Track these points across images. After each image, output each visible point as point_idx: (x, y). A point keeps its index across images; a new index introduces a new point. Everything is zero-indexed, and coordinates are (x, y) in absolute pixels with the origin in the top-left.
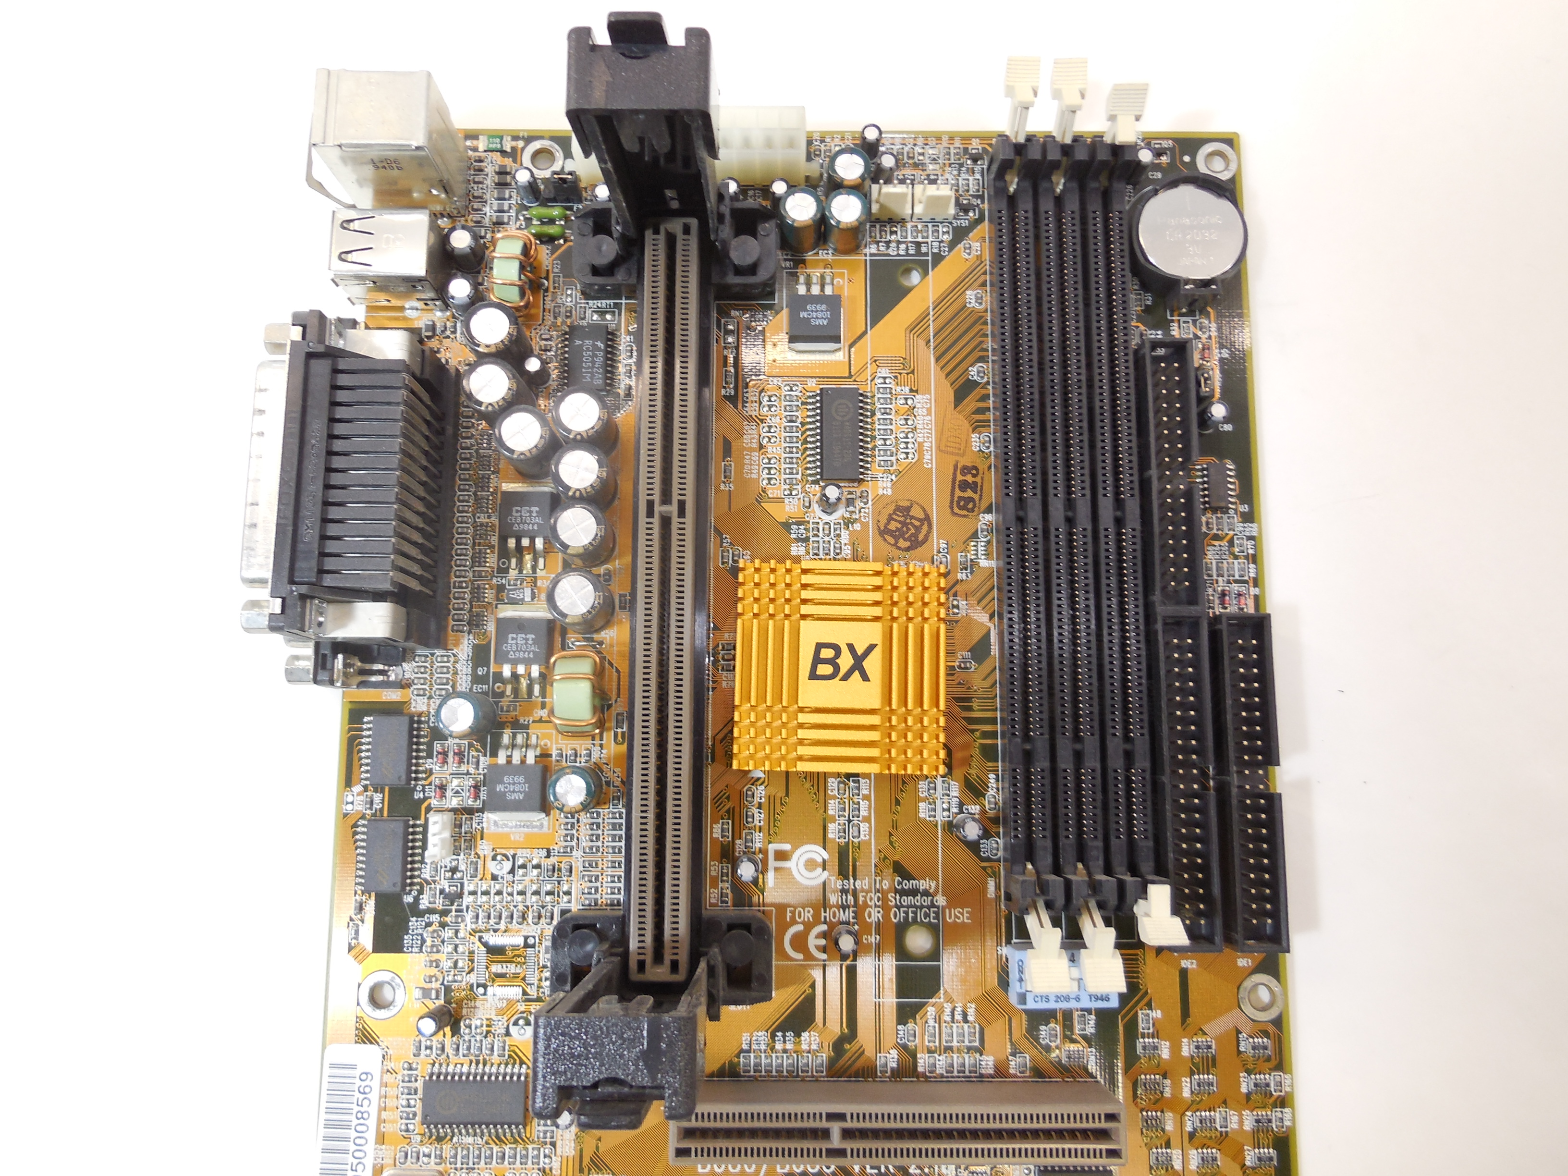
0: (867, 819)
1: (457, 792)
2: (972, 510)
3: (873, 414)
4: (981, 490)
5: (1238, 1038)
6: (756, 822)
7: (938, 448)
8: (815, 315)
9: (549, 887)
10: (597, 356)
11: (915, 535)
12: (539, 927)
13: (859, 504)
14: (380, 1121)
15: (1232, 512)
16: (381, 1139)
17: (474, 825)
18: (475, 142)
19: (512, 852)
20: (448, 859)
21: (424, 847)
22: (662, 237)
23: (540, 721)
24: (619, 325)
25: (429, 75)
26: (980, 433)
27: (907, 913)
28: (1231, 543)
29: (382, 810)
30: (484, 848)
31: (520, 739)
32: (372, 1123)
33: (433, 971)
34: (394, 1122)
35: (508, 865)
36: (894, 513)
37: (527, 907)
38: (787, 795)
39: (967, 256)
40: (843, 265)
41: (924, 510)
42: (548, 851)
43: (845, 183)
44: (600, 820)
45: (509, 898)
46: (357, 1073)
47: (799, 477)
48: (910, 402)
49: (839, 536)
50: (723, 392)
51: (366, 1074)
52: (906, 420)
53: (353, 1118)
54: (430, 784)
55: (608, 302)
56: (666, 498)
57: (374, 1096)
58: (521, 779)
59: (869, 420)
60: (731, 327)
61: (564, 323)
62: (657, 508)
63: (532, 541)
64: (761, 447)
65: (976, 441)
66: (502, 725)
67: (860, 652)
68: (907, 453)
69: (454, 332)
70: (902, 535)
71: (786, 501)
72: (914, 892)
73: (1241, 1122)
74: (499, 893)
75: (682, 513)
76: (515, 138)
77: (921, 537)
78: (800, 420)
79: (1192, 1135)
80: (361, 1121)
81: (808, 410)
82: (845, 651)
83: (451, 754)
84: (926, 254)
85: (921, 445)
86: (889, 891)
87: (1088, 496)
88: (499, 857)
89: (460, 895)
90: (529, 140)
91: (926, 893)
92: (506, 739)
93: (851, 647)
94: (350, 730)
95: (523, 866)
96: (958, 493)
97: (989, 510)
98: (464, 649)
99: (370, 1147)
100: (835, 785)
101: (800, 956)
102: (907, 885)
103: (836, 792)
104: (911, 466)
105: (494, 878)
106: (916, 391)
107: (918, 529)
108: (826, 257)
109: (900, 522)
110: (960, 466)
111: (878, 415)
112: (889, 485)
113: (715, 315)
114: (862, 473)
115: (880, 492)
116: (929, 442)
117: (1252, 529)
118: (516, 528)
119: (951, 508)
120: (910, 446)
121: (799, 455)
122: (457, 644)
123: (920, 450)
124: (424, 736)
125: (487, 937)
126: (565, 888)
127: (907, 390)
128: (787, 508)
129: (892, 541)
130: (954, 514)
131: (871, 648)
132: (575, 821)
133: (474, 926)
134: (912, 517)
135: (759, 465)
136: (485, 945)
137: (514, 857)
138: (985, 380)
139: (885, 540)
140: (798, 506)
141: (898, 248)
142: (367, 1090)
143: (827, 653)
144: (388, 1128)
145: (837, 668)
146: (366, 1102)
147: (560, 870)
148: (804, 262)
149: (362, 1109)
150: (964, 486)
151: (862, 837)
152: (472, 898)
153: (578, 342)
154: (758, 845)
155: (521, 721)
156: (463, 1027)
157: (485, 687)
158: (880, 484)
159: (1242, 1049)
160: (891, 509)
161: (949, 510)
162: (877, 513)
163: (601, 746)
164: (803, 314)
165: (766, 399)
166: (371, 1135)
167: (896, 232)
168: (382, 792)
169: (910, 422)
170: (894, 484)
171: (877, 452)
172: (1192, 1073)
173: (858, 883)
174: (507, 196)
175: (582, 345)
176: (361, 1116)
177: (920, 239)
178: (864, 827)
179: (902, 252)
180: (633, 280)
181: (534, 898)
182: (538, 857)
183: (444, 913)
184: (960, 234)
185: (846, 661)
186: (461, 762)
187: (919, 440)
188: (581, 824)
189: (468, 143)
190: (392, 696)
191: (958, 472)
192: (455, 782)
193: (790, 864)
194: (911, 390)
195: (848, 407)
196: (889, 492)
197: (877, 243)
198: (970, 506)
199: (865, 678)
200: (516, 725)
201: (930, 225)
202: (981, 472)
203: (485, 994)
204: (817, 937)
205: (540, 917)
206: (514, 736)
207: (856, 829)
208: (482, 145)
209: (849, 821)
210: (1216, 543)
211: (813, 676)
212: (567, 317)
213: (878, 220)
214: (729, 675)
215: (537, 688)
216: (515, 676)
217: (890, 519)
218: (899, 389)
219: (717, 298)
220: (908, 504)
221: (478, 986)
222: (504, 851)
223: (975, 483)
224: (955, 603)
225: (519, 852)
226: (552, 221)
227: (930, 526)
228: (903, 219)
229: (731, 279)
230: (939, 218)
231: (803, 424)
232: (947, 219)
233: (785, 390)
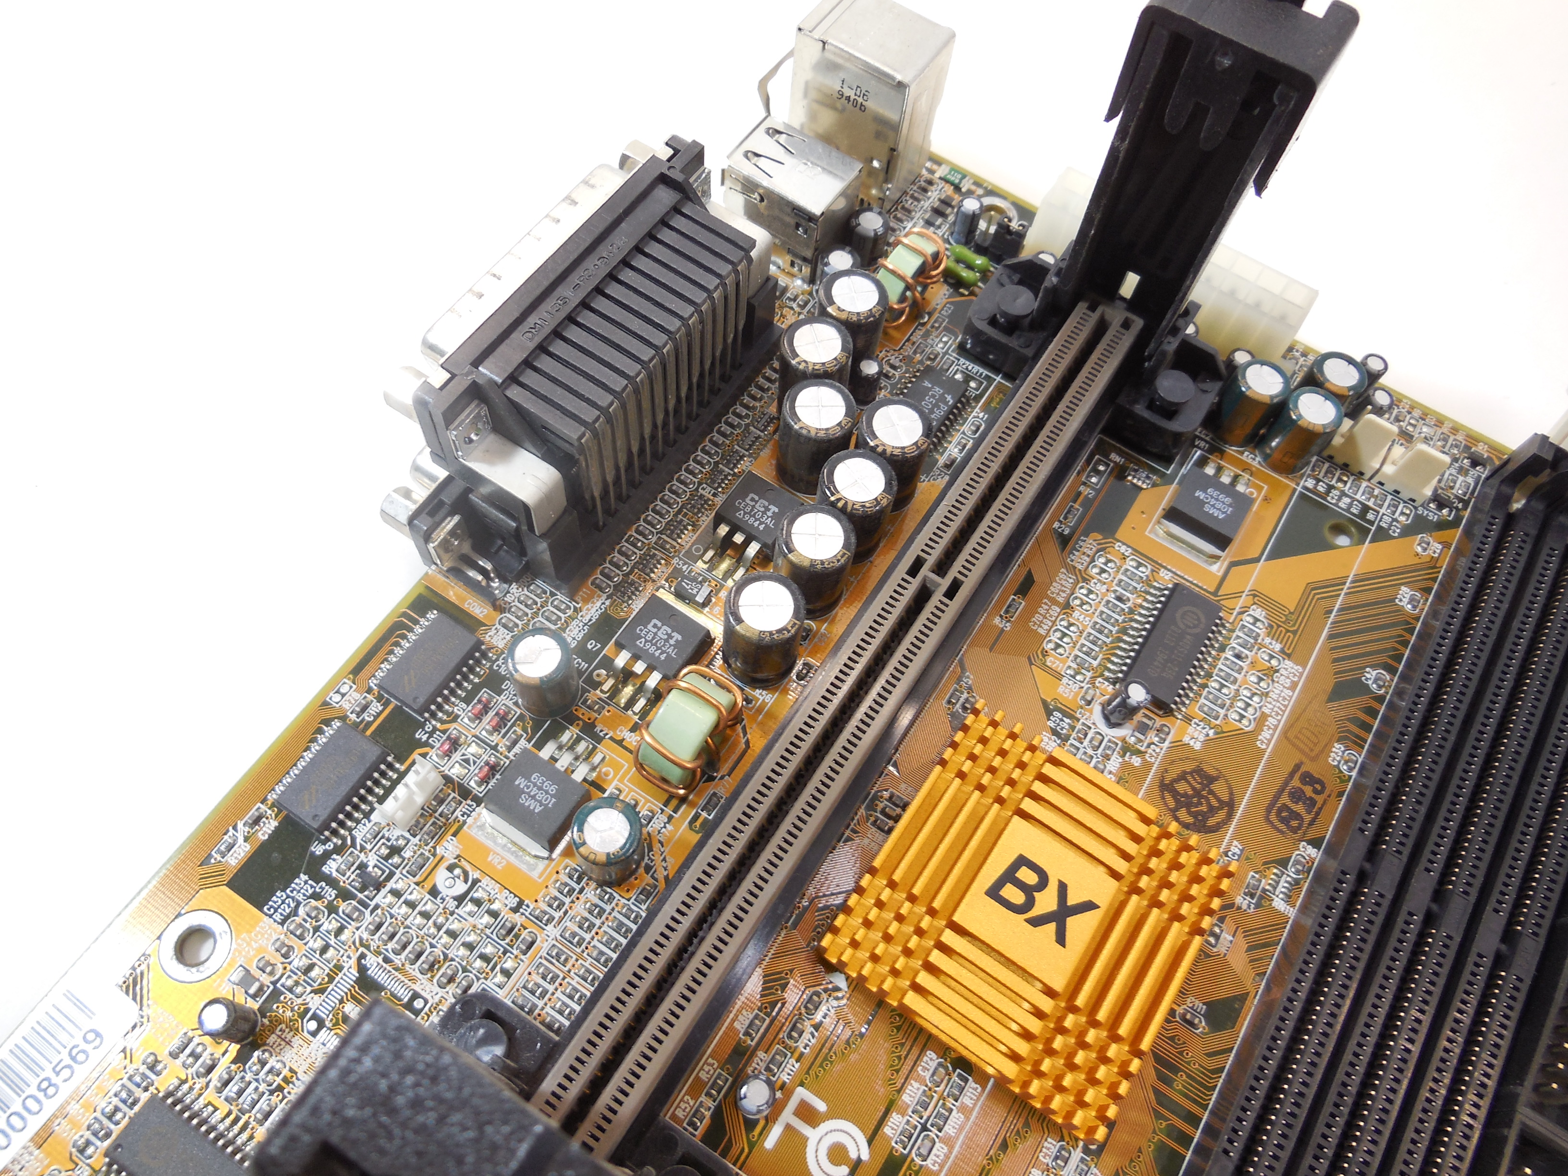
0: (949, 1142)
1: (467, 761)
2: (1295, 830)
3: (1222, 649)
4: (1317, 814)
6: (801, 1045)
7: (1285, 733)
8: (1213, 502)
9: (489, 950)
10: (939, 408)
11: (1205, 816)
12: (442, 992)
13: (1152, 737)
14: (61, 1112)
16: (42, 1139)
17: (458, 813)
18: (935, 167)
19: (476, 875)
20: (397, 832)
21: (381, 800)
22: (1095, 317)
23: (620, 743)
24: (978, 398)
25: (953, 36)
26: (1347, 748)
29: (369, 724)
30: (449, 848)
31: (581, 747)
32: (50, 1107)
33: (277, 959)
34: (75, 1125)
35: (461, 888)
36: (1191, 773)
37: (446, 956)
39: (1419, 549)
40: (1265, 479)
41: (1231, 794)
42: (521, 903)
43: (1327, 385)
44: (608, 908)
45: (433, 930)
46: (87, 1025)
47: (1095, 663)
48: (1274, 663)
49: (1107, 757)
50: (1056, 525)
51: (98, 1035)
52: (1261, 679)
53: (34, 1082)
54: (444, 732)
55: (981, 370)
56: (941, 568)
57: (81, 1073)
58: (553, 789)
59: (1213, 652)
60: (1102, 468)
61: (921, 362)
62: (925, 571)
63: (746, 543)
64: (1067, 607)
65: (1337, 753)
66: (571, 719)
67: (1073, 900)
68: (1242, 717)
69: (803, 307)
70: (1188, 806)
71: (1065, 680)
74: (426, 915)
75: (951, 593)
76: (978, 184)
77: (1212, 822)
78: (1129, 604)
80: (40, 1095)
81: (1146, 600)
82: (1052, 889)
83: (491, 714)
84: (1372, 523)
85: (1264, 717)
87: (1473, 898)
88: (457, 871)
89: (379, 887)
90: (990, 192)
92: (566, 737)
93: (1063, 888)
94: (404, 615)
95: (478, 903)
96: (1285, 799)
97: (1316, 843)
98: (593, 610)
99: (21, 1140)
100: (933, 1065)
103: (927, 1075)
104: (1240, 734)
105: (434, 892)
106: (1289, 656)
107: (1212, 810)
108: (1250, 461)
109: (1193, 788)
110: (1303, 769)
111: (1229, 654)
112: (1202, 738)
113: (1092, 445)
114: (1176, 703)
115: (1186, 739)
116: (1277, 722)
118: (740, 515)
119: (1269, 810)
120: (1251, 710)
121: (1108, 641)
122: (586, 601)
123: (1262, 720)
124: (477, 675)
125: (372, 961)
126: (509, 964)
127: (1278, 647)
128: (1061, 689)
129: (1172, 804)
130: (1267, 819)
131: (1089, 906)
132: (577, 887)
133: (365, 936)
134: (1211, 792)
135: (1054, 622)
136: (362, 969)
137: (476, 882)
138: (1382, 692)
139: (1163, 798)
140: (1077, 694)
141: (1339, 499)
142: (81, 1057)
143: (1027, 876)
144: (62, 1129)
145: (1030, 903)
146: (66, 1073)
147: (517, 937)
148: (1222, 453)
149: (55, 1079)
150: (1297, 795)
151: (929, 1162)
152: (390, 898)
153: (927, 384)
154: (785, 1077)
155: (598, 729)
156: (254, 1059)
157: (584, 665)
158: (1190, 730)
160: (1189, 767)
161: (1263, 813)
162: (1169, 761)
163: (670, 818)
164: (1199, 494)
165: (1102, 560)
166: (35, 1124)
167: (1345, 483)
168: (386, 704)
169: (1262, 684)
170: (1208, 741)
171: (1205, 693)
174: (938, 223)
175: (930, 389)
176: (46, 1088)
177: (1370, 504)
178: (940, 1149)
179: (1341, 504)
180: (1029, 352)
181: (463, 951)
182: (502, 902)
183: (345, 895)
184: (1419, 526)
185: (1046, 902)
186: (496, 729)
187: (1264, 709)
188: (582, 897)
189: (928, 164)
190: (477, 608)
191: (1297, 776)
192: (473, 749)
193: (812, 1134)
194: (1282, 651)
195: (1199, 620)
196: (1198, 746)
197: (1318, 481)
198: (1294, 823)
199: (1061, 939)
200: (589, 729)
201: (1390, 497)
202: (1327, 792)
203: (314, 1034)
205: (451, 980)
206: (578, 740)
207: (928, 1144)
208: (941, 172)
209: (924, 1128)
211: (994, 893)
212: (929, 359)
213: (1330, 458)
214: (879, 836)
215: (641, 703)
216: (627, 675)
217: (1182, 777)
218: (1268, 640)
219: (1104, 431)
220: (1213, 773)
221: (315, 1017)
222: (468, 867)
223: (1313, 802)
224: (1217, 930)
225: (485, 881)
226: (970, 267)
227: (1230, 816)
228: (1362, 474)
229: (1140, 409)
230: (1405, 495)
231: (1131, 611)
232: (1414, 501)
233: (1130, 564)
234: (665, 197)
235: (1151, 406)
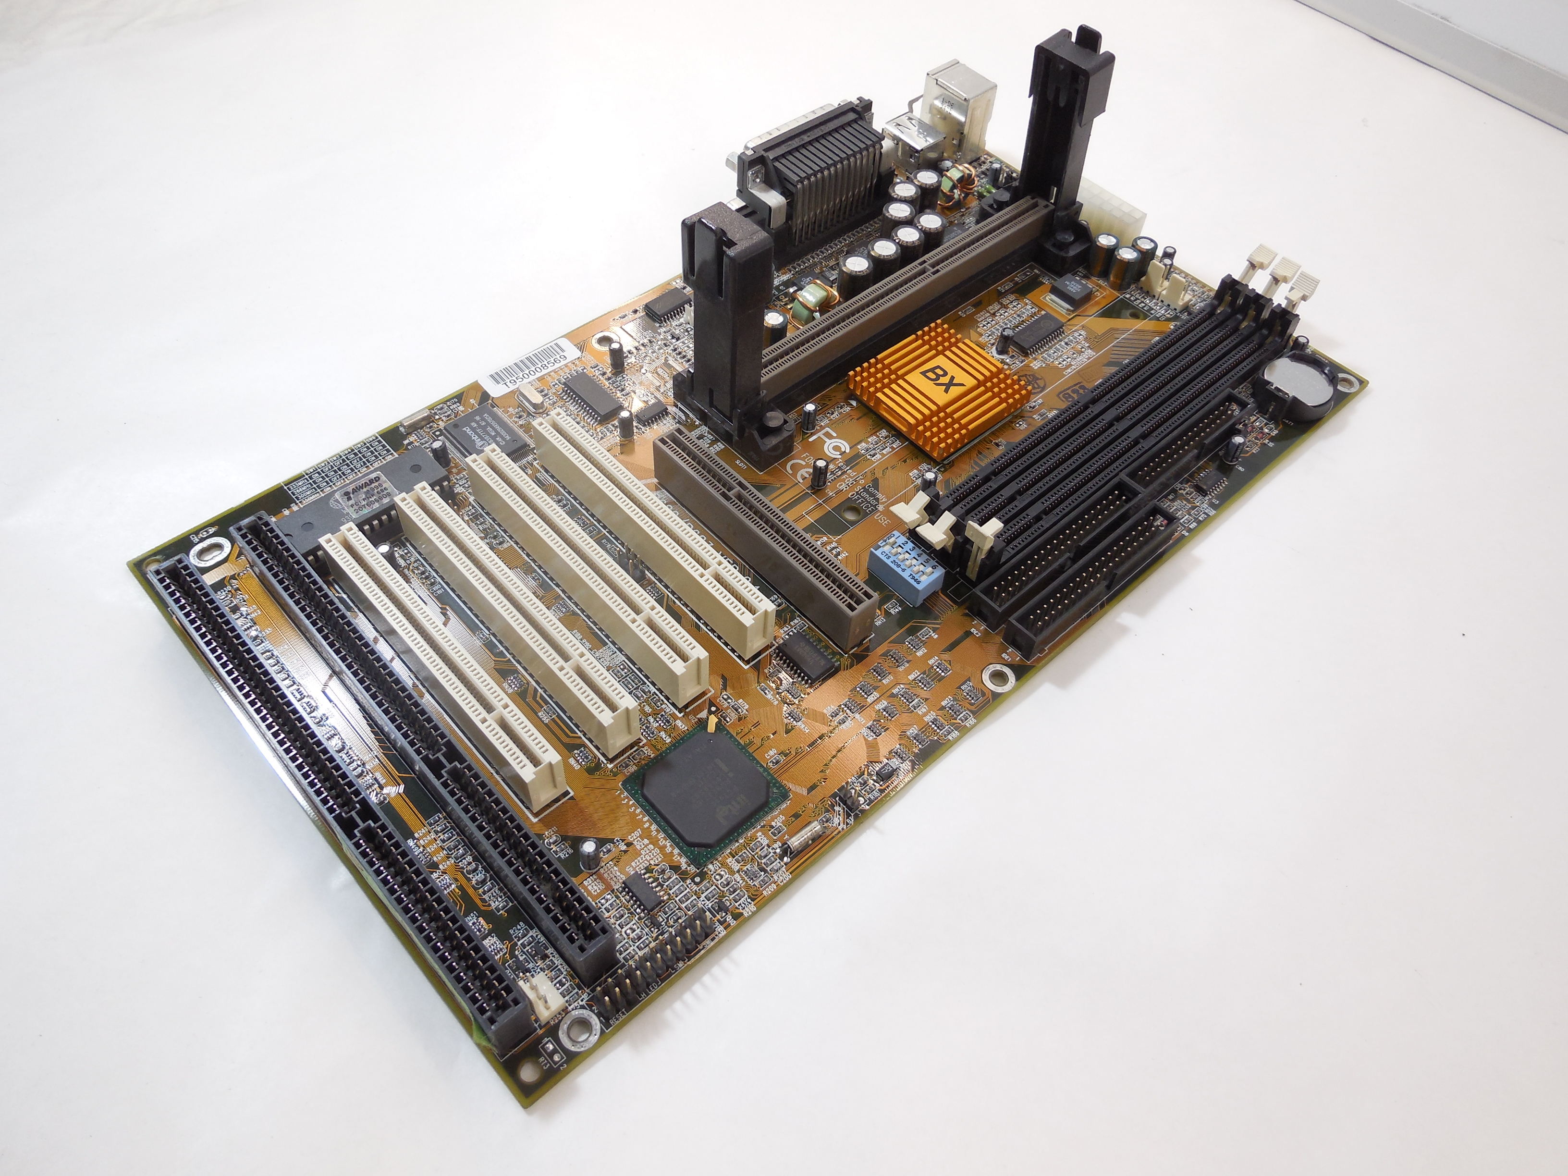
0: (883, 455)
2: (1069, 401)
3: (1060, 340)
5: (965, 682)
6: (832, 417)
7: (1078, 372)
8: (1072, 286)
13: (1017, 361)
14: (549, 374)
15: (1207, 498)
16: (540, 380)
22: (1033, 202)
27: (859, 499)
28: (1193, 508)
32: (544, 372)
34: (553, 378)
38: (857, 419)
40: (1106, 291)
41: (1045, 385)
43: (1136, 247)
46: (562, 354)
48: (1083, 350)
50: (999, 288)
51: (565, 357)
53: (541, 365)
57: (557, 365)
59: (1056, 341)
60: (1028, 274)
62: (926, 265)
64: (994, 314)
67: (955, 382)
68: (1060, 363)
71: (984, 337)
72: (872, 495)
73: (925, 714)
78: (1023, 319)
79: (893, 696)
80: (542, 368)
81: (1031, 319)
82: (948, 377)
84: (1152, 314)
85: (1071, 365)
86: (860, 485)
91: (877, 500)
93: (953, 378)
99: (533, 378)
100: (886, 431)
101: (791, 472)
102: (872, 490)
103: (882, 434)
104: (1057, 368)
106: (1091, 349)
108: (1101, 284)
110: (1081, 383)
111: (1063, 343)
112: (1039, 366)
113: (1027, 266)
114: (1031, 354)
115: (1031, 365)
116: (1076, 368)
117: (1212, 512)
119: (1060, 393)
120: (1065, 362)
121: (1008, 328)
122: (783, 274)
123: (1069, 366)
127: (1087, 345)
128: (981, 339)
131: (963, 385)
133: (670, 352)
134: (1036, 382)
135: (986, 318)
136: (666, 360)
140: (987, 342)
141: (1140, 303)
142: (558, 362)
143: (939, 372)
144: (548, 378)
145: (937, 379)
146: (552, 365)
148: (1089, 279)
149: (547, 365)
150: (1075, 391)
151: (873, 458)
152: (681, 345)
154: (823, 423)
156: (621, 375)
157: (777, 293)
158: (1035, 362)
159: (963, 687)
160: (1029, 373)
161: (1057, 393)
162: (1021, 369)
164: (1067, 283)
165: (1016, 303)
166: (538, 375)
167: (1146, 299)
169: (1075, 355)
170: (1041, 367)
171: (1046, 352)
172: (924, 673)
173: (850, 471)
176: (544, 367)
177: (1154, 308)
178: (879, 455)
179: (1140, 306)
183: (665, 338)
184: (1174, 318)
185: (945, 380)
187: (1072, 363)
191: (1077, 385)
193: (828, 441)
194: (1089, 347)
196: (1036, 368)
197: (1132, 296)
198: (1070, 399)
199: (946, 391)
201: (1164, 306)
203: (644, 373)
204: (806, 472)
207: (874, 453)
209: (874, 448)
210: (1185, 503)
211: (924, 374)
213: (1141, 289)
218: (1083, 342)
219: (1034, 260)
220: (1039, 377)
224: (1021, 423)
227: (1041, 392)
228: (1154, 296)
229: (1048, 246)
230: (1172, 307)
231: (1023, 321)
232: (1175, 309)
233: (1029, 307)
234: (852, 116)
235: (1054, 245)
